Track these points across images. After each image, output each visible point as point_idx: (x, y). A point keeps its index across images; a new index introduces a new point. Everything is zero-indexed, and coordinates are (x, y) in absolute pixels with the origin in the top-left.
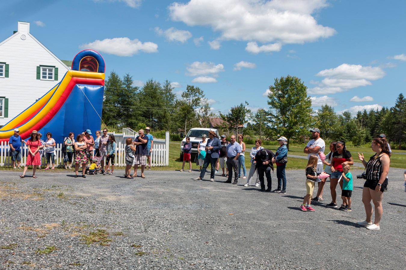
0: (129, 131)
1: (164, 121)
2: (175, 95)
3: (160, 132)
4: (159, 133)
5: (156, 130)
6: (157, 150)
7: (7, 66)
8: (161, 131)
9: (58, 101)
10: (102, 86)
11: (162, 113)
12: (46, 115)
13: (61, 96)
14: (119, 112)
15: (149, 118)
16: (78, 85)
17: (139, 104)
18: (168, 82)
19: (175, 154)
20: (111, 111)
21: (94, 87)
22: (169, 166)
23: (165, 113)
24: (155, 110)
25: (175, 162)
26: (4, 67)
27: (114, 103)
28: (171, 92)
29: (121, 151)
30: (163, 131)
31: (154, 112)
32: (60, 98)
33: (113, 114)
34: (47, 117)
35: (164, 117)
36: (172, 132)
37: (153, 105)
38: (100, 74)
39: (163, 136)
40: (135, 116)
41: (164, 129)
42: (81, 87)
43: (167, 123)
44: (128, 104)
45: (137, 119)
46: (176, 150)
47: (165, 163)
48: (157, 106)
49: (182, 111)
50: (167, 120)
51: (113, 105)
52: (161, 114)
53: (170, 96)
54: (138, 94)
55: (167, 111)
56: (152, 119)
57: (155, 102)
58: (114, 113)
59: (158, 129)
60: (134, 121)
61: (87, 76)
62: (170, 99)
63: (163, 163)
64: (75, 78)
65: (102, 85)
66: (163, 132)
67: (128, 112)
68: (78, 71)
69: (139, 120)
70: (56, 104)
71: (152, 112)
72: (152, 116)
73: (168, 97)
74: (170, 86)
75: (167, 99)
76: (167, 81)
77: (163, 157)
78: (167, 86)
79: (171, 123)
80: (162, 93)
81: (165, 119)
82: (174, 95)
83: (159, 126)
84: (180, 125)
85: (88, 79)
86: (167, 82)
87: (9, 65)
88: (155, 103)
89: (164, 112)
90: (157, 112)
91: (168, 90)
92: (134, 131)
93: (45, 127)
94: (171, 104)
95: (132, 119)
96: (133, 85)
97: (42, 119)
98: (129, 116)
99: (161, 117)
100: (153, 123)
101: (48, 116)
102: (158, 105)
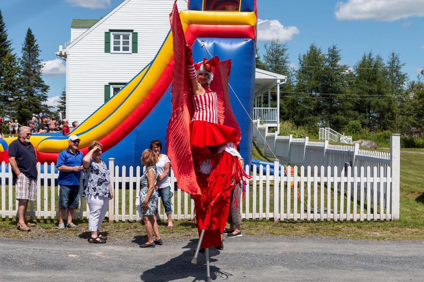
0: (329, 132)
1: (388, 117)
2: (406, 75)
3: (382, 134)
4: (380, 136)
5: (376, 130)
6: (370, 180)
7: (135, 35)
8: (384, 132)
9: (162, 76)
10: (250, 40)
11: (386, 104)
12: (140, 104)
13: (168, 65)
14: (319, 104)
15: (365, 112)
16: (199, 40)
17: (348, 91)
18: (395, 56)
19: (412, 180)
20: (306, 102)
21: (231, 43)
22: (400, 221)
23: (390, 103)
24: (374, 100)
25: (416, 204)
26: (131, 37)
27: (311, 91)
28: (400, 70)
29: (280, 184)
30: (386, 132)
31: (373, 103)
32: (166, 69)
33: (309, 108)
34: (141, 107)
35: (389, 110)
36: (402, 133)
37: (371, 92)
38: (246, 14)
39: (387, 140)
40: (342, 110)
41: (389, 129)
42: (207, 44)
43: (394, 119)
44: (332, 92)
45: (345, 115)
46: (413, 169)
47: (391, 213)
48: (377, 93)
49: (419, 99)
50: (393, 114)
51: (309, 94)
52: (383, 106)
53: (397, 78)
54: (347, 75)
55: (392, 101)
56: (370, 113)
57: (375, 87)
58: (310, 105)
59: (379, 128)
60: (341, 118)
61: (219, 19)
62: (398, 81)
63: (385, 213)
64: (194, 26)
65: (250, 38)
66: (387, 134)
67: (331, 105)
68: (201, 10)
69: (349, 116)
70: (159, 81)
71: (369, 103)
72: (370, 109)
73: (395, 79)
74: (398, 61)
75: (393, 82)
76: (393, 54)
77: (385, 195)
78: (393, 62)
79: (399, 119)
80: (385, 73)
81: (390, 113)
82: (404, 75)
83: (380, 124)
84: (415, 122)
85: (220, 26)
86: (393, 56)
87: (138, 34)
88: (373, 88)
89: (388, 102)
90: (378, 103)
91: (394, 67)
92: (337, 133)
93: (138, 128)
94: (400, 90)
95: (338, 114)
96: (340, 63)
97: (132, 112)
98: (333, 111)
99: (384, 110)
100: (371, 120)
101: (143, 105)
102: (379, 92)
